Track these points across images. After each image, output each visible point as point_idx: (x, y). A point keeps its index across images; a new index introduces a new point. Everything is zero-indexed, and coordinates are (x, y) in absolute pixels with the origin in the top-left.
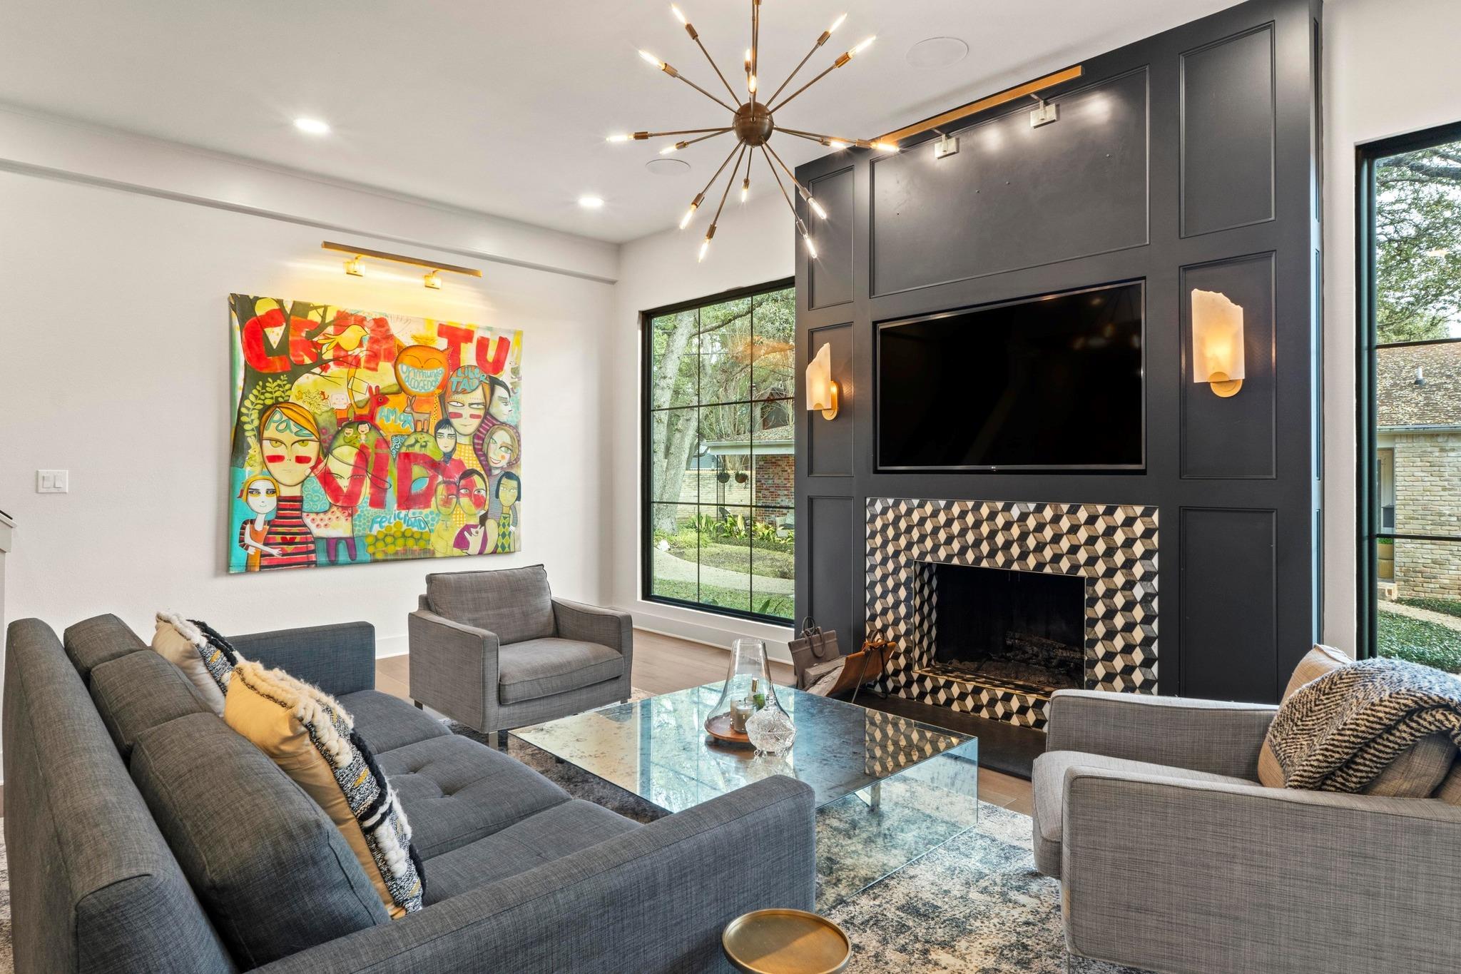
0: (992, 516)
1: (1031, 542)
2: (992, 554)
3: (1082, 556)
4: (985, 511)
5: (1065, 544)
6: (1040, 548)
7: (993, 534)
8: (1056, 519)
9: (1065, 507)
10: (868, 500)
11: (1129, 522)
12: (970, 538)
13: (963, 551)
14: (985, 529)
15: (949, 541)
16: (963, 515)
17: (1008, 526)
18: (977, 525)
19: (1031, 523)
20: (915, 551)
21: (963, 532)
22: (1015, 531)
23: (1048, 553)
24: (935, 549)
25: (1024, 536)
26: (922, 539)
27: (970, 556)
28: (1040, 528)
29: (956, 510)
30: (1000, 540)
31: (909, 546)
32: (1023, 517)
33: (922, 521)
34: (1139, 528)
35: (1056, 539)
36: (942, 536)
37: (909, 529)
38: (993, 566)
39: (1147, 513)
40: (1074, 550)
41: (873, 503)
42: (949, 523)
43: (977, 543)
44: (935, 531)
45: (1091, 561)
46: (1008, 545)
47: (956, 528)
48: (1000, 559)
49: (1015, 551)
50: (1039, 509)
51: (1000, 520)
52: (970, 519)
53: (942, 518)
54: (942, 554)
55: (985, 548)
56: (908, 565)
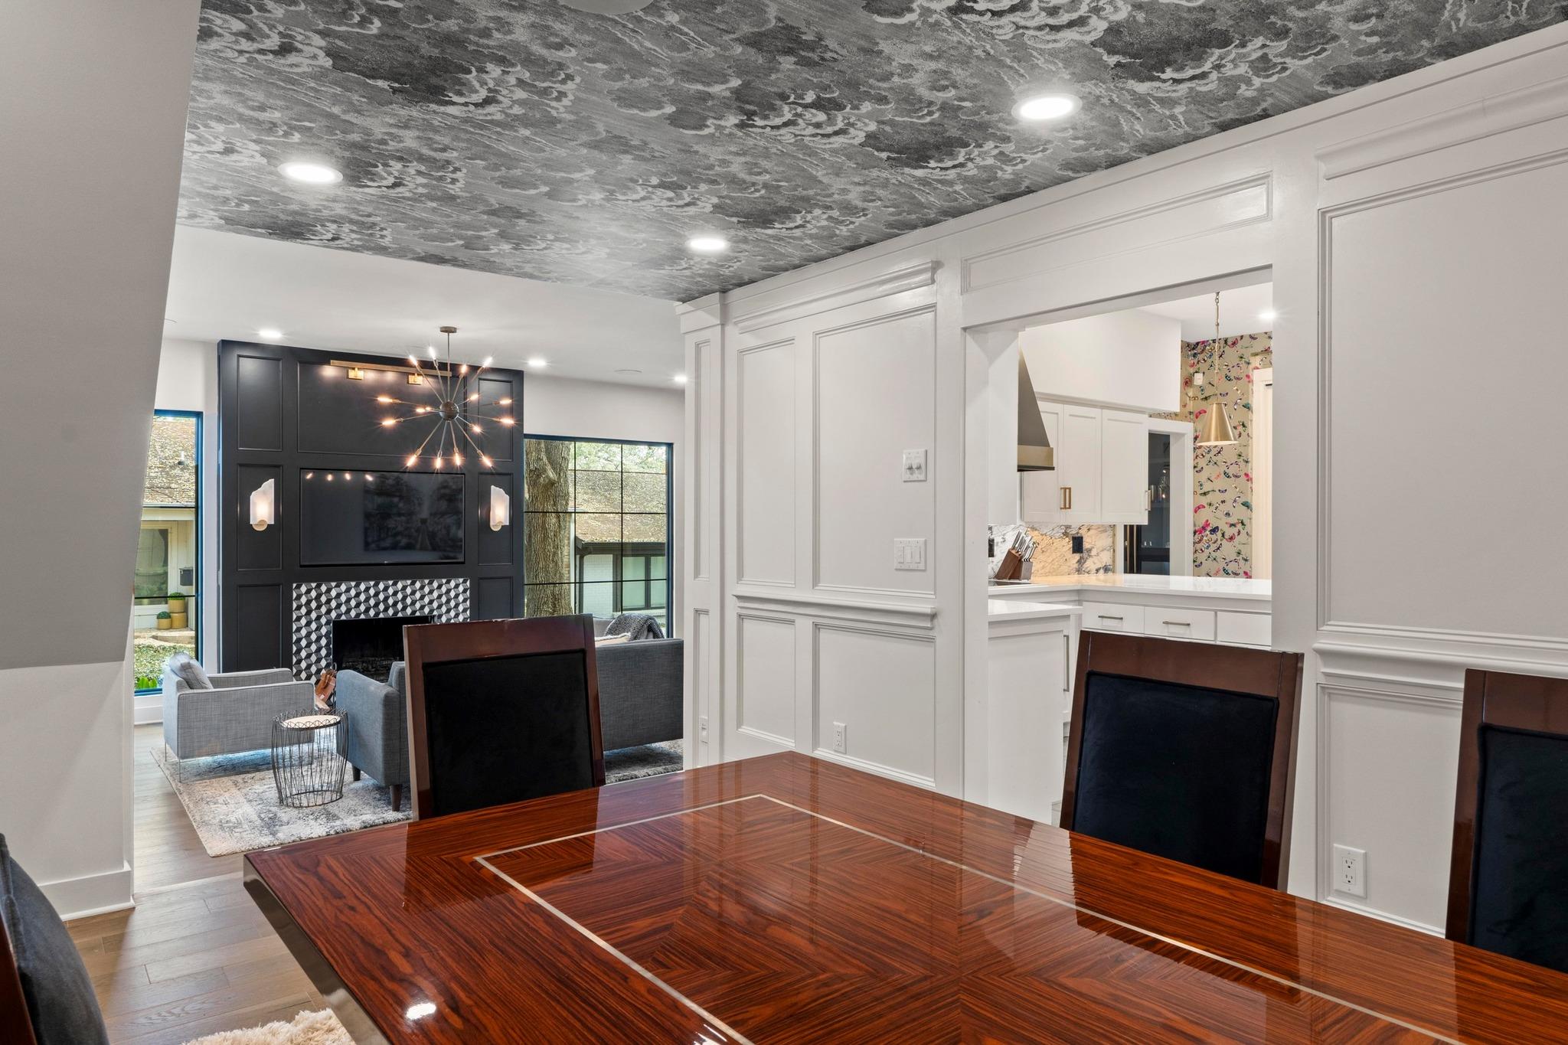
0: (386, 589)
1: (409, 601)
2: (386, 610)
3: (435, 605)
4: (381, 586)
5: (427, 600)
6: (413, 603)
7: (386, 599)
8: (422, 588)
9: (427, 581)
10: (294, 585)
11: (457, 586)
12: (372, 602)
13: (367, 610)
14: (381, 596)
15: (358, 605)
16: (367, 589)
17: (395, 593)
18: (377, 594)
19: (409, 590)
20: (333, 615)
21: (367, 600)
22: (400, 596)
23: (418, 605)
24: (348, 611)
25: (404, 598)
26: (339, 606)
27: (372, 613)
28: (413, 593)
29: (363, 587)
30: (391, 601)
31: (329, 612)
32: (404, 588)
33: (339, 595)
34: (461, 588)
35: (422, 598)
36: (353, 603)
37: (328, 601)
38: (386, 616)
39: (465, 582)
40: (431, 602)
41: (299, 587)
42: (358, 595)
43: (377, 605)
44: (348, 600)
45: (440, 607)
46: (395, 604)
47: (362, 597)
48: (391, 612)
49: (400, 606)
50: (413, 583)
51: (391, 591)
52: (372, 592)
53: (353, 592)
54: (353, 613)
55: (382, 607)
56: (328, 623)
